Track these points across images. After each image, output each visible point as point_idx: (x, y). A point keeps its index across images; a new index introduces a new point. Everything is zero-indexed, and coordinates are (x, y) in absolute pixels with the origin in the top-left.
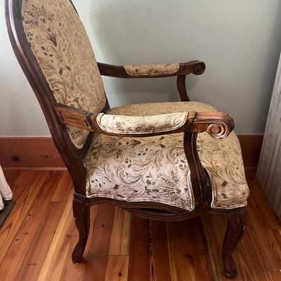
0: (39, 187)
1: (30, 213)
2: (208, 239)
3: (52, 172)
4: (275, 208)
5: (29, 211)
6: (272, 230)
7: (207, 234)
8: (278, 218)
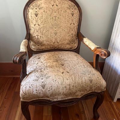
0: (9, 85)
1: (6, 97)
2: (84, 107)
3: (14, 78)
4: (110, 92)
5: (5, 97)
6: (109, 102)
7: (84, 105)
8: (111, 97)
